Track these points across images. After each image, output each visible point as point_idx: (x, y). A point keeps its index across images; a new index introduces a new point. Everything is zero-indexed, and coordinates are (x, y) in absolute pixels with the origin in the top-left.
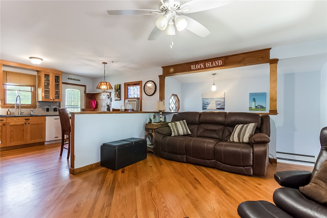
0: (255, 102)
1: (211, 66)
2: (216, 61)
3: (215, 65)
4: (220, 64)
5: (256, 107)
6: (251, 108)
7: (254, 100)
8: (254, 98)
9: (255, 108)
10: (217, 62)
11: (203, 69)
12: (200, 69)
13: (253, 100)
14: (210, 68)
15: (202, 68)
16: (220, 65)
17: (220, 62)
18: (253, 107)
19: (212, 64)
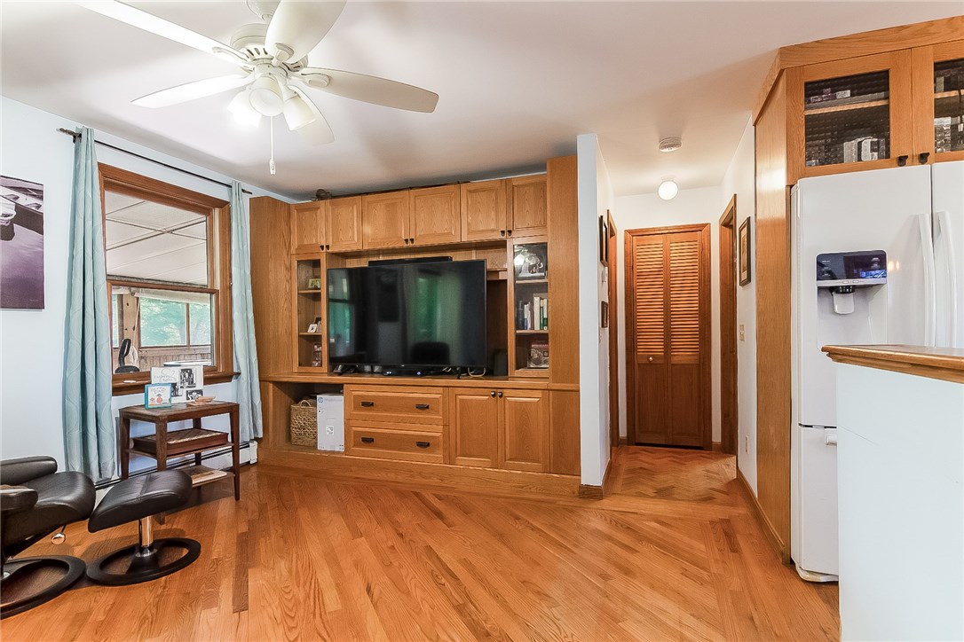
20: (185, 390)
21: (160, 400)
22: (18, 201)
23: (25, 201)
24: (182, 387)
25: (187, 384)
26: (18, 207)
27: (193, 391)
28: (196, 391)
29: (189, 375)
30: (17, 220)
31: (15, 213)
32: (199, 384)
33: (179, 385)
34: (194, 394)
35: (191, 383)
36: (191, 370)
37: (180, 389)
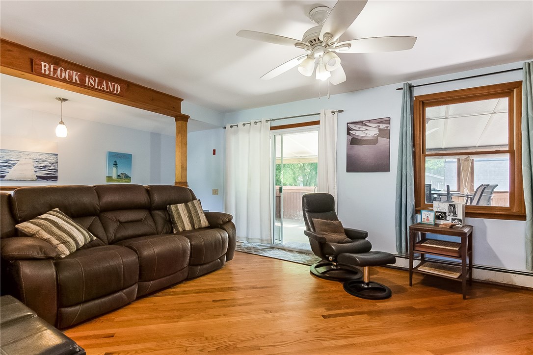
0: (117, 167)
1: (96, 87)
2: (109, 83)
3: (105, 89)
4: (117, 92)
5: (119, 176)
6: (109, 178)
7: (116, 164)
8: (115, 162)
9: (117, 179)
10: (112, 84)
11: (75, 84)
12: (69, 82)
13: (114, 164)
14: (92, 88)
15: (74, 81)
16: (115, 92)
17: (118, 89)
18: (115, 177)
19: (100, 83)
20: (451, 217)
21: (428, 220)
22: (380, 128)
23: (382, 126)
24: (449, 215)
25: (452, 214)
26: (380, 130)
27: (456, 219)
28: (458, 219)
29: (454, 209)
30: (379, 135)
31: (378, 133)
32: (460, 216)
33: (447, 214)
34: (456, 221)
35: (455, 214)
36: (454, 205)
37: (448, 217)
